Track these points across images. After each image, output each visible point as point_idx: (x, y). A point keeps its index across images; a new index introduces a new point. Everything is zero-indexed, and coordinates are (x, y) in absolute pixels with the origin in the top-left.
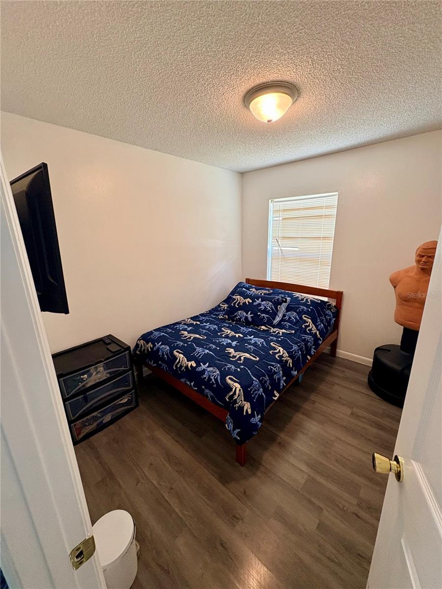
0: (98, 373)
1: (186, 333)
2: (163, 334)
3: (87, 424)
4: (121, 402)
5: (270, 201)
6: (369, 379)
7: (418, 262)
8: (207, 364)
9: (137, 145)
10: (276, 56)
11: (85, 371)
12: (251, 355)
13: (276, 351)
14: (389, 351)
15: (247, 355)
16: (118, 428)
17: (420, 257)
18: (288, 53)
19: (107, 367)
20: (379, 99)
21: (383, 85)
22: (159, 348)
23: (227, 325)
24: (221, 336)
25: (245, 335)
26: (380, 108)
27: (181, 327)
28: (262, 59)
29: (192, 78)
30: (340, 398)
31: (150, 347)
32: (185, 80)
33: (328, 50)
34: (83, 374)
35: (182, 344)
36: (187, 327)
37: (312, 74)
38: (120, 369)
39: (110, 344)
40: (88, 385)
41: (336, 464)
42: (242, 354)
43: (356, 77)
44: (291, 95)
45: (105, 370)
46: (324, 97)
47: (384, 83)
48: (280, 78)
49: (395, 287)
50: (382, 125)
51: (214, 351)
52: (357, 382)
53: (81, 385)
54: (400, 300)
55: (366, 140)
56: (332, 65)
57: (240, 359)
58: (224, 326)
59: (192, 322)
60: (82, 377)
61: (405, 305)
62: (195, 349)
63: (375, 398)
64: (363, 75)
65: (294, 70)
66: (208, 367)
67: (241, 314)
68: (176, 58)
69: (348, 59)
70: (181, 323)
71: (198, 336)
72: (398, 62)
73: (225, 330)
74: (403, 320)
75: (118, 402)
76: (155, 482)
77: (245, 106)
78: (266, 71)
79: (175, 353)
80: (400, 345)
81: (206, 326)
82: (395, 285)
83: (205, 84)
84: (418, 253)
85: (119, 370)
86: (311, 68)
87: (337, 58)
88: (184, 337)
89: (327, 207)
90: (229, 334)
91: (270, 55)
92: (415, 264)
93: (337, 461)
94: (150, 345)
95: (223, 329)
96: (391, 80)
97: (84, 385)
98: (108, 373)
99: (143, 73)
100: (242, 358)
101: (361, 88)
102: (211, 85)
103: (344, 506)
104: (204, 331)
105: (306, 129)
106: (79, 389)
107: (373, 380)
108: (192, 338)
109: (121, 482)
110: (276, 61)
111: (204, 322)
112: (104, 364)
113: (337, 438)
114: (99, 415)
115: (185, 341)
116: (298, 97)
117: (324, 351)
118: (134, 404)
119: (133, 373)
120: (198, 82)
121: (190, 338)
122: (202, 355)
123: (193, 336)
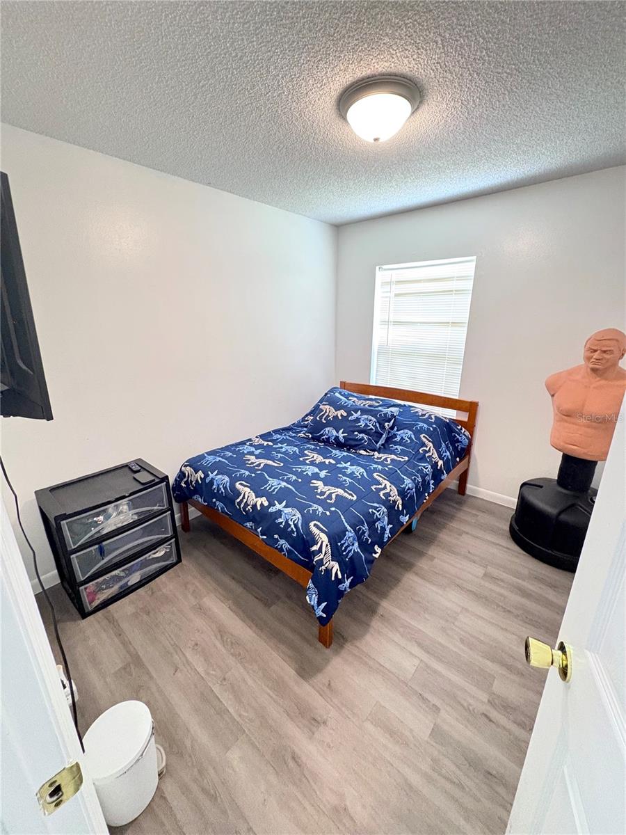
0: (119, 514)
1: (253, 458)
2: (220, 459)
3: (104, 586)
4: (155, 556)
5: (377, 268)
6: (511, 526)
7: (588, 359)
8: (284, 503)
9: (179, 176)
10: (387, 31)
11: (100, 512)
12: (345, 491)
13: (380, 486)
14: (541, 487)
15: (340, 492)
16: (150, 592)
17: (592, 352)
18: (406, 25)
19: (133, 505)
20: (542, 111)
21: (548, 87)
22: (213, 479)
23: (313, 447)
24: (304, 463)
25: (338, 461)
26: (542, 125)
27: (246, 448)
28: (366, 34)
29: (258, 64)
30: (469, 552)
31: (201, 478)
32: (247, 67)
33: (467, 23)
34: (98, 515)
35: (247, 473)
36: (254, 450)
37: (442, 64)
38: (153, 508)
39: (139, 471)
40: (105, 532)
41: (461, 646)
42: (333, 489)
43: (508, 71)
44: (410, 99)
45: (130, 510)
46: (460, 104)
47: (550, 83)
48: (393, 70)
49: (553, 396)
50: (543, 154)
51: (294, 483)
52: (493, 530)
53: (94, 531)
54: (559, 414)
55: (520, 177)
56: (472, 49)
57: (330, 497)
58: (308, 449)
59: (261, 442)
60: (95, 519)
61: (566, 421)
62: (267, 481)
63: (520, 553)
64: (519, 67)
65: (415, 57)
66: (284, 507)
67: (330, 432)
68: (232, 28)
69: (497, 39)
70: (245, 444)
71: (270, 462)
72: (572, 49)
73: (309, 454)
74: (562, 444)
75: (150, 556)
76: (200, 670)
77: (341, 115)
78: (371, 57)
79: (238, 485)
80: (557, 478)
81: (282, 448)
82: (552, 393)
83: (278, 75)
84: (588, 346)
85: (152, 510)
86: (441, 53)
87: (481, 37)
88: (250, 464)
89: (460, 278)
90: (315, 460)
91: (377, 28)
92: (583, 362)
93: (462, 641)
94: (201, 474)
95: (306, 452)
96: (561, 79)
97: (99, 532)
98: (135, 514)
99: (181, 52)
100: (334, 496)
101: (515, 90)
102: (287, 79)
103: (470, 705)
104: (279, 455)
105: (431, 157)
106: (92, 536)
107: (516, 528)
108: (262, 465)
109: (151, 669)
110: (387, 40)
111: (278, 442)
112: (129, 500)
113: (463, 608)
114: (122, 574)
115: (252, 470)
116: (420, 102)
117: (449, 487)
118: (174, 559)
119: (172, 515)
120: (268, 71)
121: (259, 465)
122: (276, 490)
123: (264, 462)
